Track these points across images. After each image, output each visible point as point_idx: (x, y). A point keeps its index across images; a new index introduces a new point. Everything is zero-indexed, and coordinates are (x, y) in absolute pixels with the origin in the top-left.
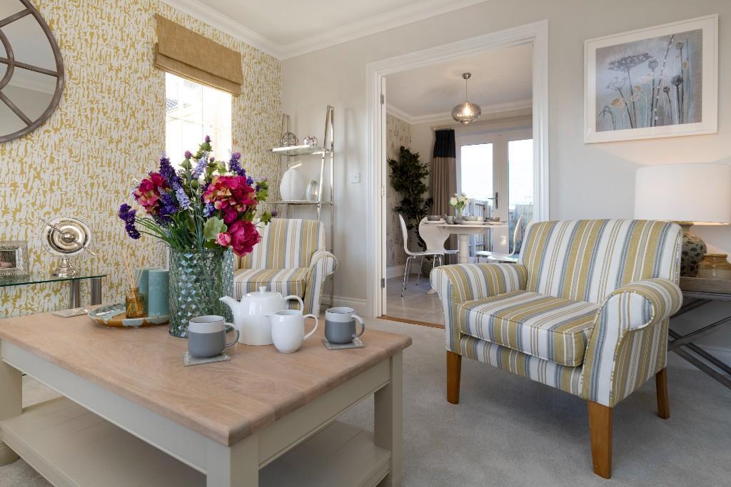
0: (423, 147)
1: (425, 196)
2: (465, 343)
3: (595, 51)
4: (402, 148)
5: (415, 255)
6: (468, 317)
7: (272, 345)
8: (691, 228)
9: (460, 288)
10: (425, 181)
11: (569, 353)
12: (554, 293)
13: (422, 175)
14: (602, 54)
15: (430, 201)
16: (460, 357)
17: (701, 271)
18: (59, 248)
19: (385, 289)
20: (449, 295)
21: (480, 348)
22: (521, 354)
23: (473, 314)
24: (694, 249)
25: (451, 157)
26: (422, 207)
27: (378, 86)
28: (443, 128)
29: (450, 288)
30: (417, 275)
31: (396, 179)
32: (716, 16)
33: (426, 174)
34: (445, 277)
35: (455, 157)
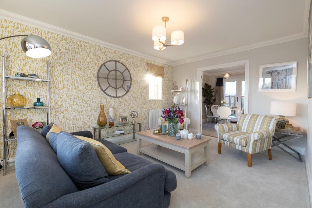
0: (213, 83)
1: (213, 98)
2: (222, 141)
3: (262, 68)
4: (206, 84)
5: (210, 117)
6: (223, 136)
7: (188, 138)
8: (285, 117)
9: (221, 129)
10: (213, 94)
11: (244, 143)
12: (245, 131)
13: (212, 92)
14: (264, 69)
15: (215, 99)
16: (221, 144)
17: (285, 128)
18: (132, 117)
19: (201, 127)
20: (219, 131)
21: (226, 142)
22: (234, 143)
23: (224, 135)
24: (285, 122)
25: (222, 86)
26: (212, 102)
27: (200, 74)
28: (220, 77)
29: (219, 129)
30: (210, 122)
31: (204, 93)
32: (297, 61)
33: (214, 92)
34: (218, 127)
35: (223, 86)
